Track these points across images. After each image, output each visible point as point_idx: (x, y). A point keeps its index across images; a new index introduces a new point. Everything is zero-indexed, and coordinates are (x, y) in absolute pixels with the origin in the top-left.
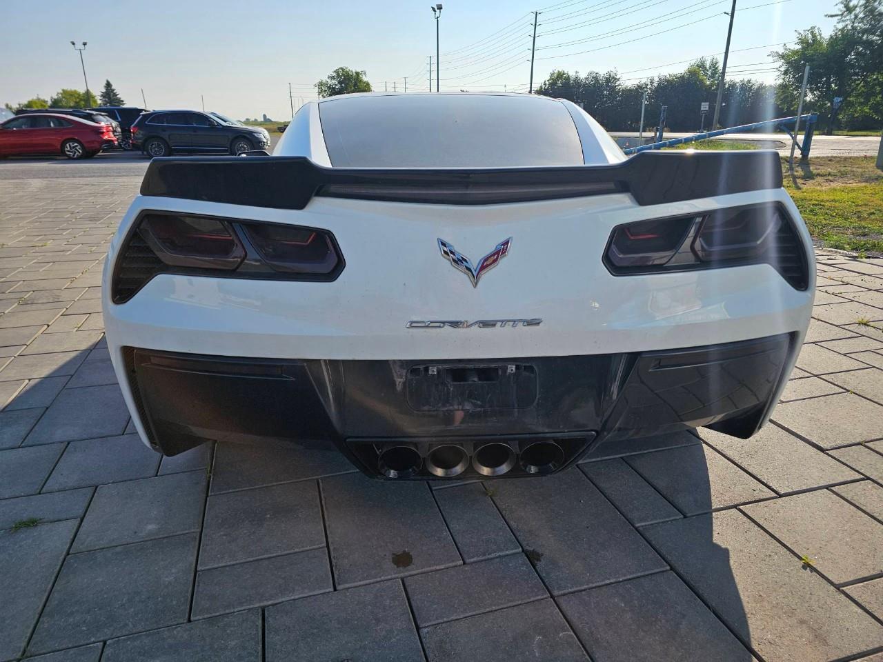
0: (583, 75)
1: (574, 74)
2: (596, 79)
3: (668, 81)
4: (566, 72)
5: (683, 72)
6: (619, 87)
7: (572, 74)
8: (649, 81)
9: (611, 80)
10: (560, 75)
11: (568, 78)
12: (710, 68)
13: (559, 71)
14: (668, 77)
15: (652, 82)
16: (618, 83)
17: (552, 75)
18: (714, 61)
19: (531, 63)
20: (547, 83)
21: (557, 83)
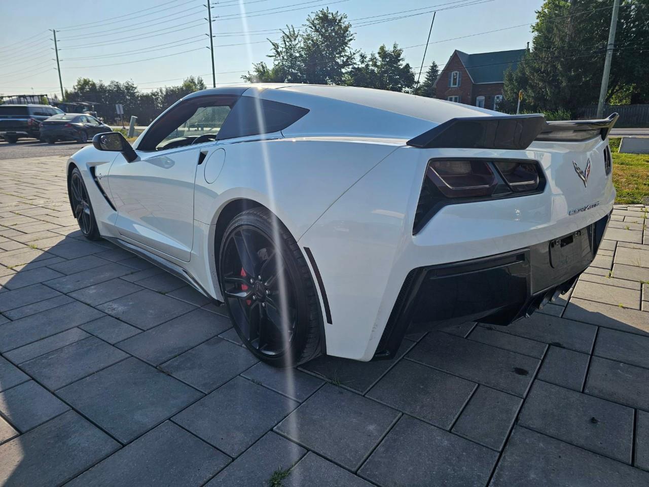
0: (106, 83)
1: (99, 82)
2: (118, 86)
3: (172, 91)
4: (91, 80)
5: (182, 85)
6: (137, 94)
7: (97, 82)
8: (159, 90)
9: (129, 88)
10: (86, 82)
11: (94, 85)
12: (198, 83)
13: (84, 79)
14: (172, 88)
15: (161, 91)
16: (136, 91)
17: (79, 82)
18: (200, 79)
19: (57, 71)
20: (76, 87)
21: (85, 88)
